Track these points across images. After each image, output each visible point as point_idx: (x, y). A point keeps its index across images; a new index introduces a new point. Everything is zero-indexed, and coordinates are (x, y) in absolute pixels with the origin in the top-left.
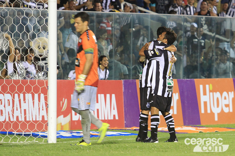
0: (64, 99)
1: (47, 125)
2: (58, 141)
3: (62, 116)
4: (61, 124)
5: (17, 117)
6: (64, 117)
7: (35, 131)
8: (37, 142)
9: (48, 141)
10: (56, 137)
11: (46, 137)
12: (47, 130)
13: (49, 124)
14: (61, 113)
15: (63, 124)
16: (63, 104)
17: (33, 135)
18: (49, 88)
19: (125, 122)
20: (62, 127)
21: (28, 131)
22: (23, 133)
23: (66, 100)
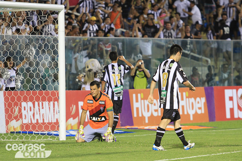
0: (73, 105)
1: (59, 126)
2: (67, 139)
3: (72, 118)
4: (71, 124)
5: (37, 120)
6: (74, 119)
7: (50, 131)
8: (51, 139)
9: (59, 139)
10: (66, 136)
11: (58, 135)
12: (58, 130)
13: (60, 126)
14: (71, 116)
15: (72, 125)
16: (72, 109)
17: (47, 134)
18: (60, 98)
19: (121, 122)
20: (72, 127)
21: (43, 131)
22: (40, 133)
23: (75, 106)
